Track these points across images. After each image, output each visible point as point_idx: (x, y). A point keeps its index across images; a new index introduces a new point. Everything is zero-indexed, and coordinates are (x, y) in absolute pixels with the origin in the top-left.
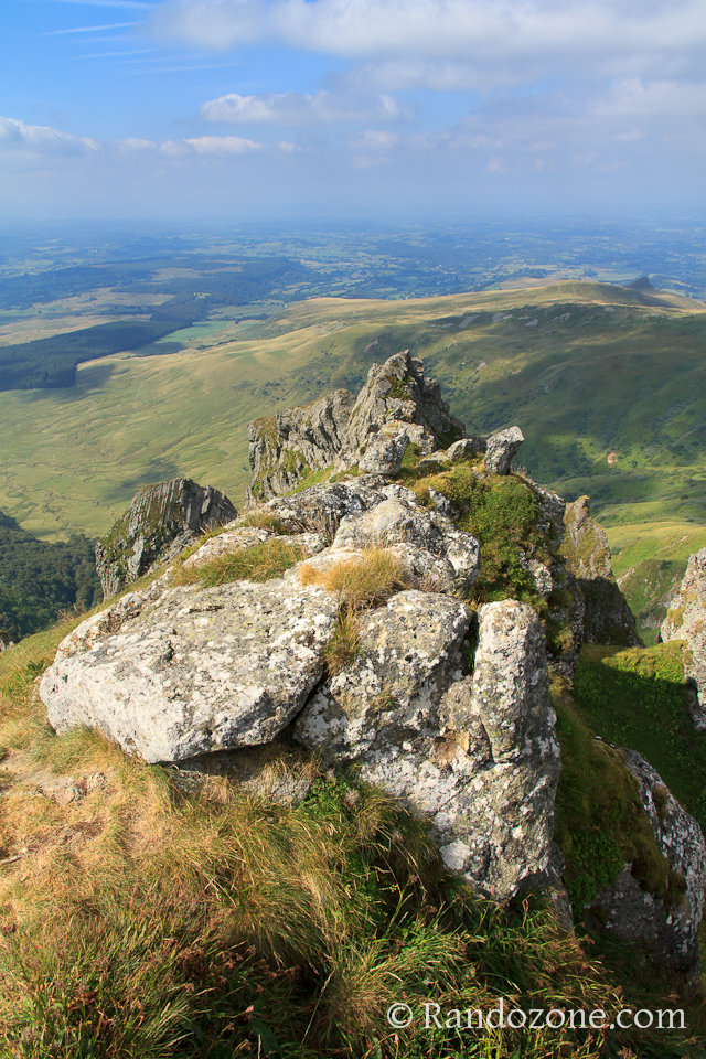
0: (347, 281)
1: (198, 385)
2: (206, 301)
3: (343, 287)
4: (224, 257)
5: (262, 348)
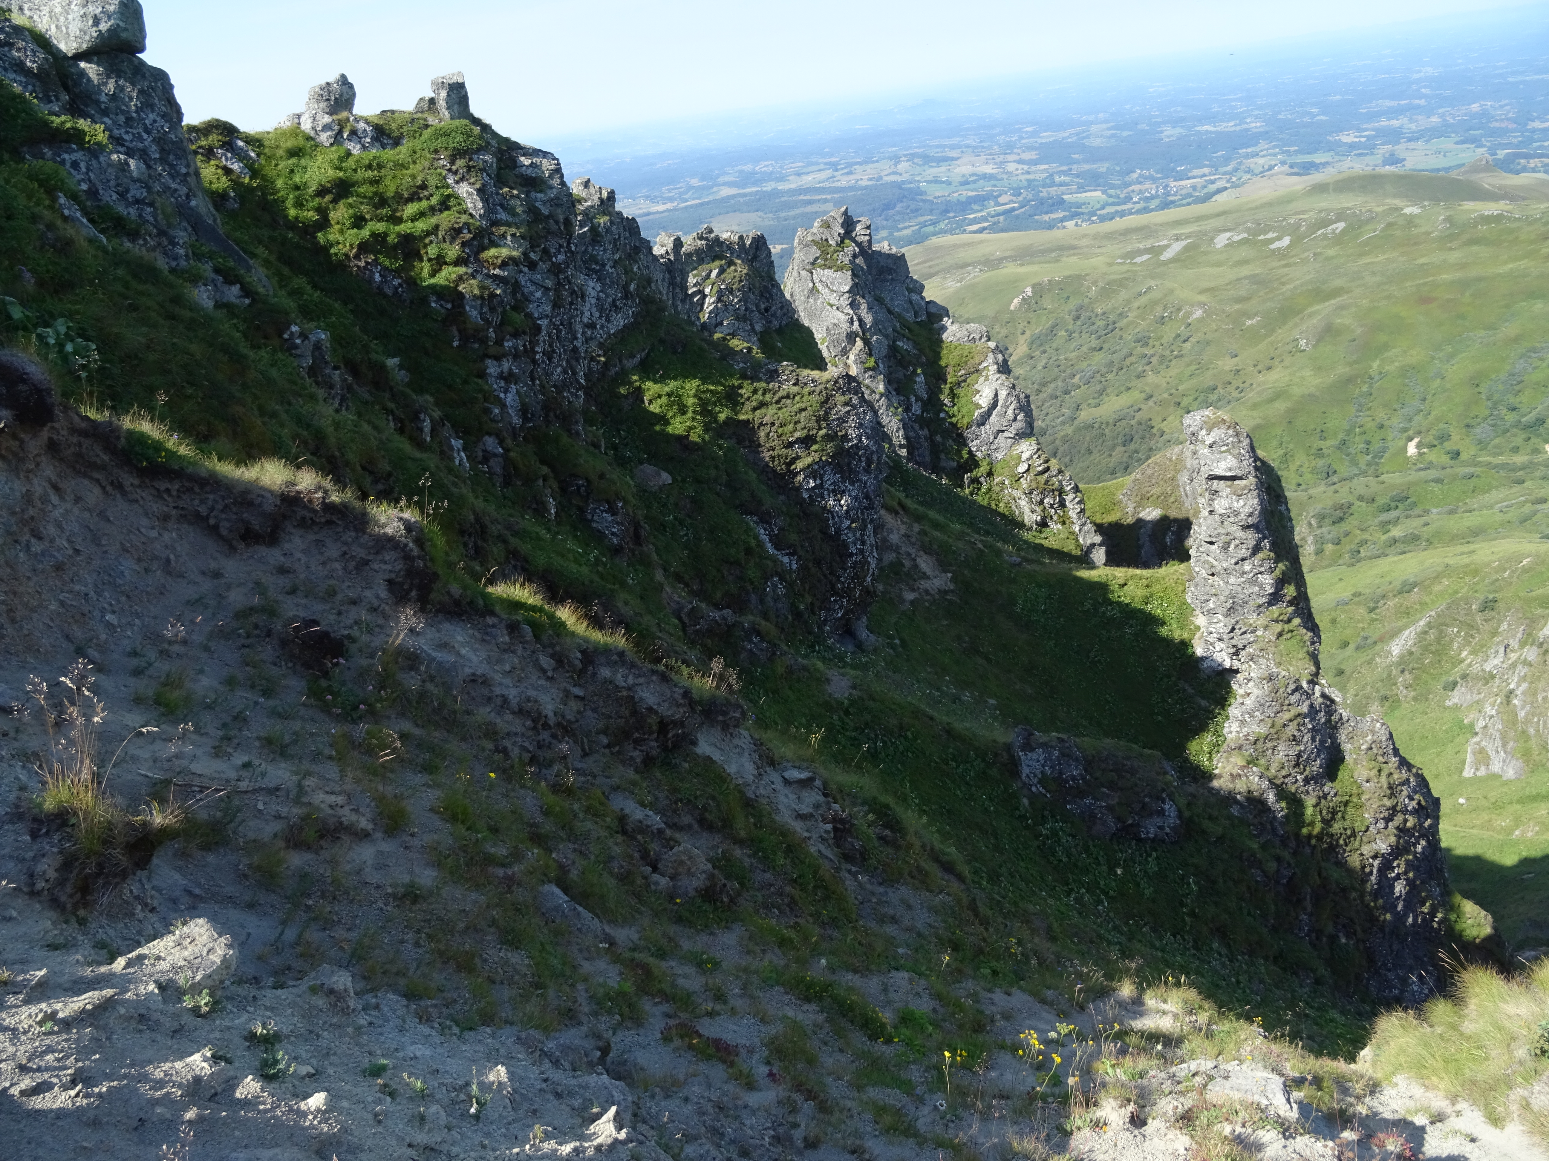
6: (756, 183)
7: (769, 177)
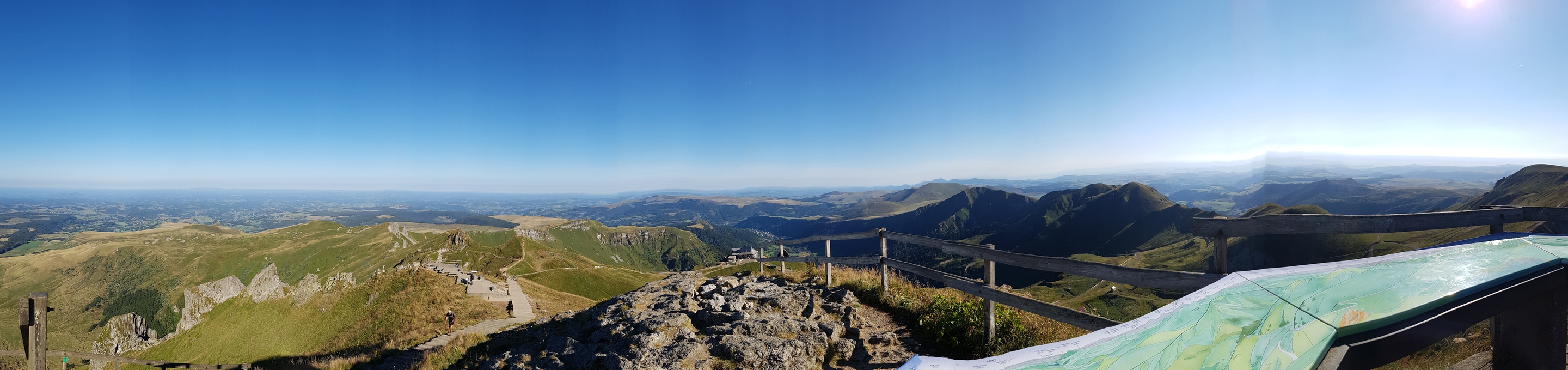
0: (95, 224)
1: (36, 270)
2: (34, 232)
3: (94, 226)
4: (41, 214)
5: (66, 253)
6: (24, 210)
7: (27, 208)
